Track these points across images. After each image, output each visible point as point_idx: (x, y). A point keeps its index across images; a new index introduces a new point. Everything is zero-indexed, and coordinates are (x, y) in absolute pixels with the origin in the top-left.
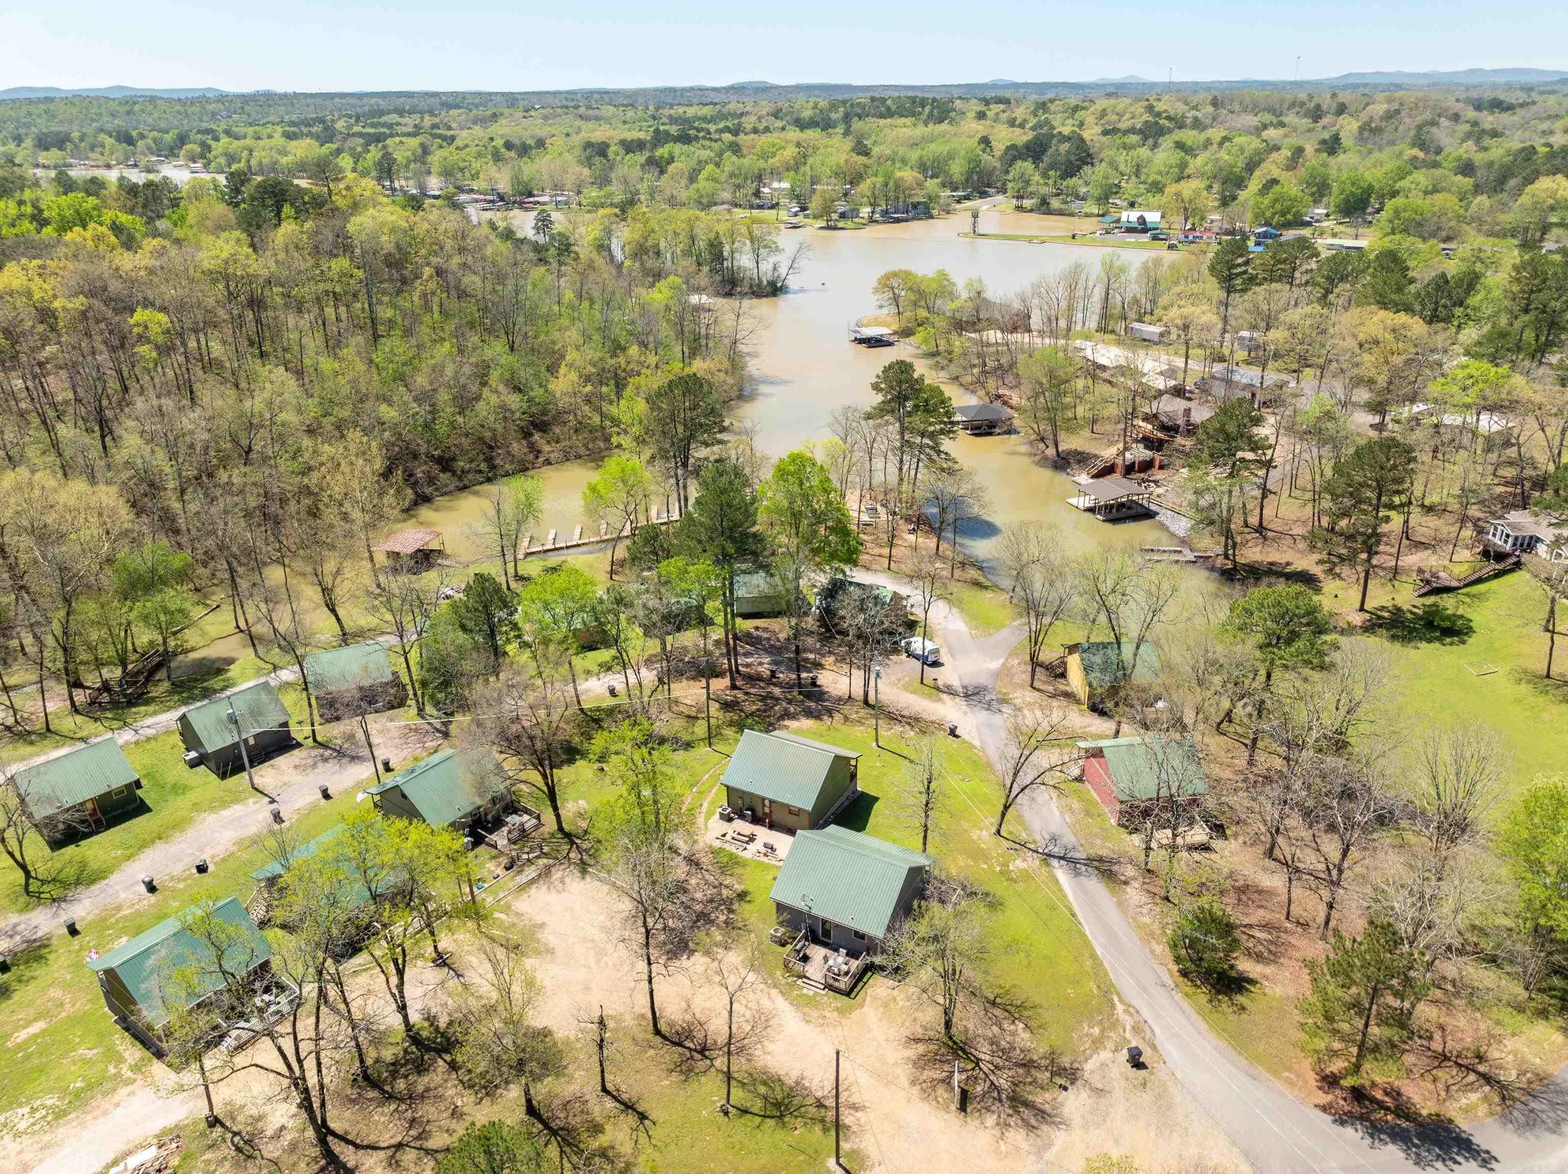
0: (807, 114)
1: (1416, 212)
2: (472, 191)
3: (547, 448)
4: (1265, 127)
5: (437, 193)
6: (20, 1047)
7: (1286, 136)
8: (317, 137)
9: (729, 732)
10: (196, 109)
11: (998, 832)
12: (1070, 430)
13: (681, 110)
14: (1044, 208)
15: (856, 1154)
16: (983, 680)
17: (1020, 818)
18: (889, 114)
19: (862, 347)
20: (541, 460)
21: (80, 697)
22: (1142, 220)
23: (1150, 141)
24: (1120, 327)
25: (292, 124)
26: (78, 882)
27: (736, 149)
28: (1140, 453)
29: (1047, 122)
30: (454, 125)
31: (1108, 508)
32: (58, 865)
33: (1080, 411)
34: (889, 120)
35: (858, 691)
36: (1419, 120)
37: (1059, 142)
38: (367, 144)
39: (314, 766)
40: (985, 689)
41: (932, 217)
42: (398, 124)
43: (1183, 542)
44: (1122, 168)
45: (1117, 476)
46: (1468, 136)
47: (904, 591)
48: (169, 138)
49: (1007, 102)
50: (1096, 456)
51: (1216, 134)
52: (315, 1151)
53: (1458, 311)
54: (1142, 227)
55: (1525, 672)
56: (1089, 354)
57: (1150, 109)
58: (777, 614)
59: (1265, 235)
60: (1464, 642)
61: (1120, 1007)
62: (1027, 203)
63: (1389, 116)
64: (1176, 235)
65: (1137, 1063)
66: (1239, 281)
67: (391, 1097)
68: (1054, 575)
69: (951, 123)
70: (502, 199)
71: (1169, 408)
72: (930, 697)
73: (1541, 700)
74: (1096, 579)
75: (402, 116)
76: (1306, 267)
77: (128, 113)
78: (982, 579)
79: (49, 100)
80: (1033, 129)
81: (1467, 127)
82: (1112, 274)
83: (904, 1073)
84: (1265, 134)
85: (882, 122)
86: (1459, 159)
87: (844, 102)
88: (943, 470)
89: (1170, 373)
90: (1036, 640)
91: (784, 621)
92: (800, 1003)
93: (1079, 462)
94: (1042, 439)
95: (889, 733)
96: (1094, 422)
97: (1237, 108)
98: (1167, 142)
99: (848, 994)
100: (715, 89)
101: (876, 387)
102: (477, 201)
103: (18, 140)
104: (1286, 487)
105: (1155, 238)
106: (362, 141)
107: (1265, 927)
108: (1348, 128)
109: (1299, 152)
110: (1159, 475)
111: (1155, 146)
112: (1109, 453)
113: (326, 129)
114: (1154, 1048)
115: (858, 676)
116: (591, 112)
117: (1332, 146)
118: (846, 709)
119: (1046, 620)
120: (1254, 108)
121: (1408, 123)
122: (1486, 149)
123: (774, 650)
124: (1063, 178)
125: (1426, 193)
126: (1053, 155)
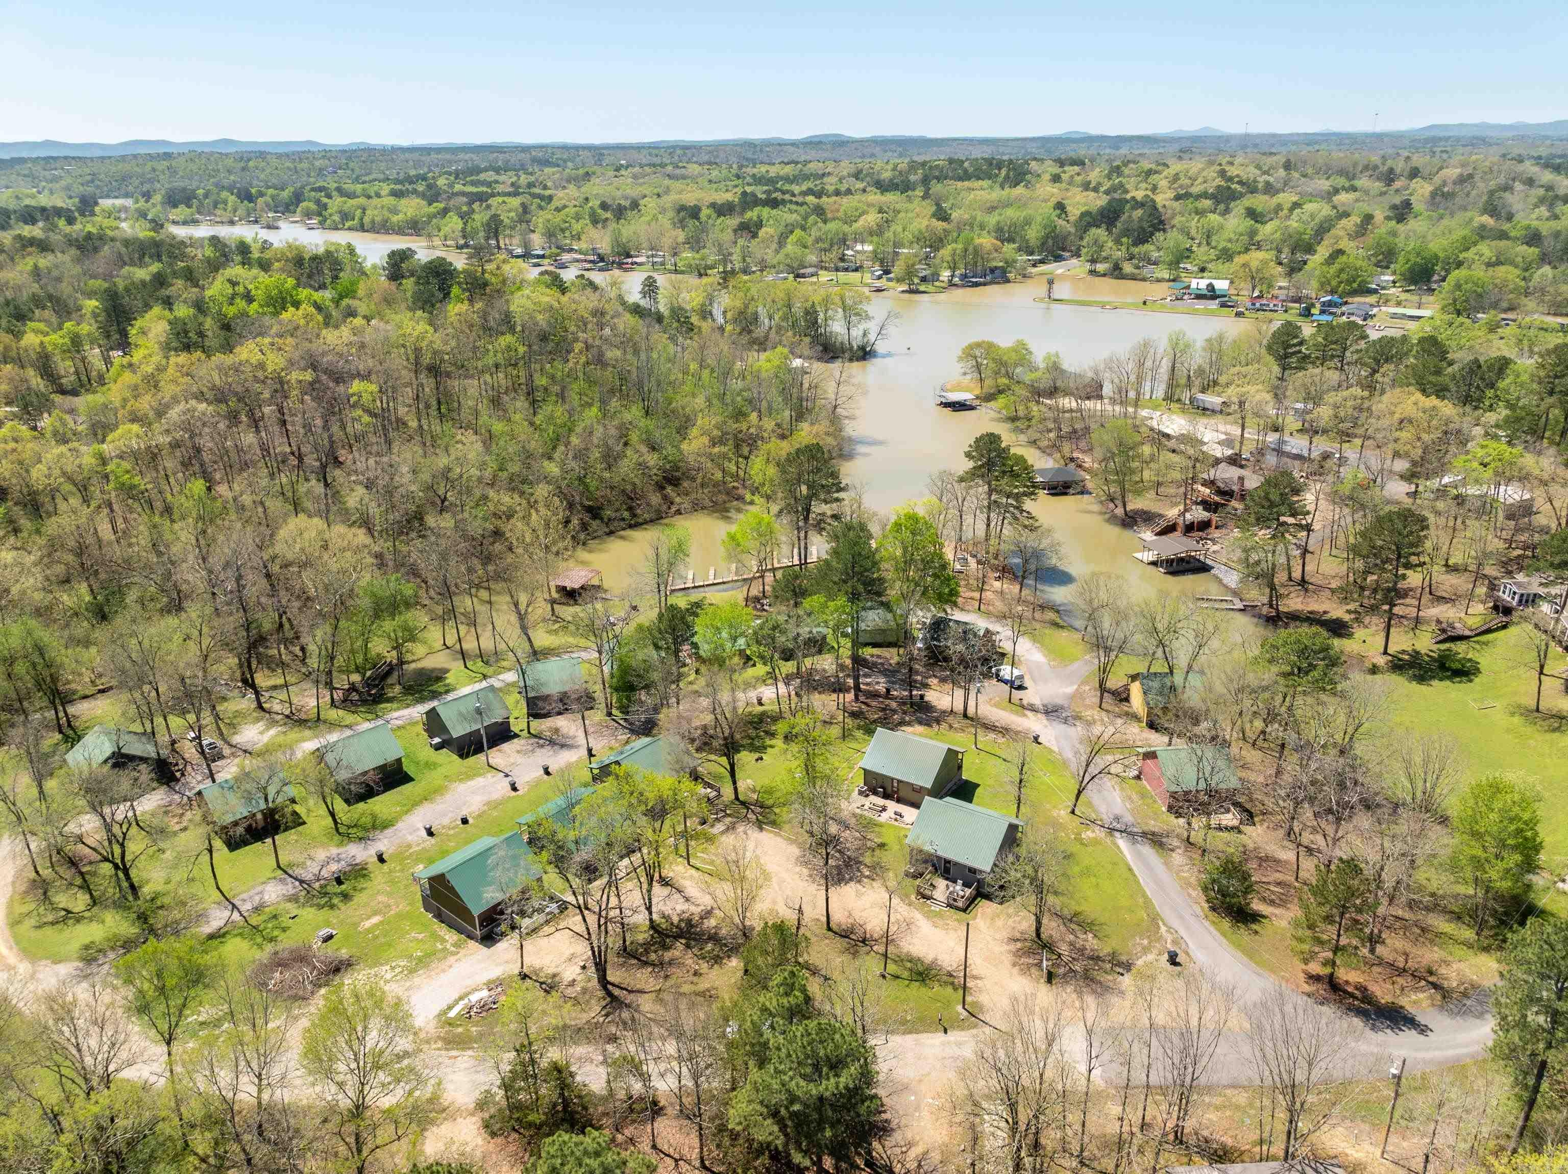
0: (886, 175)
1: (1476, 285)
2: (571, 250)
3: (678, 500)
4: (1336, 191)
5: (541, 253)
6: (368, 931)
7: (1357, 200)
8: (423, 196)
9: (859, 734)
10: (305, 165)
11: (1073, 812)
12: (1138, 493)
13: (763, 169)
14: (1116, 272)
15: (975, 1004)
16: (1059, 701)
17: (1090, 804)
18: (966, 177)
19: (947, 411)
20: (674, 509)
21: (338, 695)
22: (1211, 287)
23: (1222, 207)
24: (1186, 396)
25: (397, 181)
26: (374, 827)
27: (819, 211)
28: (1198, 514)
29: (1121, 185)
30: (549, 184)
31: (1169, 562)
32: (356, 816)
33: (1146, 474)
34: (966, 183)
35: (959, 706)
36: (1493, 184)
37: (1134, 208)
38: (470, 204)
39: (533, 751)
40: (1062, 708)
41: (1008, 281)
42: (497, 182)
43: (1235, 593)
44: (1193, 232)
45: (1177, 534)
46: (1542, 201)
47: (995, 627)
48: (286, 194)
49: (1081, 163)
50: (1161, 516)
51: (1286, 198)
52: (601, 993)
53: (1490, 393)
54: (1211, 294)
55: (1519, 706)
56: (1154, 424)
57: (1222, 173)
58: (890, 645)
59: (1330, 304)
60: (1471, 681)
61: (1163, 929)
62: (1101, 267)
63: (1462, 180)
64: (1244, 300)
65: (1173, 960)
66: (1294, 359)
67: (646, 964)
68: (1120, 617)
69: (1026, 186)
70: (602, 259)
71: (1227, 475)
72: (1017, 713)
73: (1529, 730)
74: (1153, 620)
75: (498, 173)
76: (1355, 347)
77: (243, 169)
78: (1058, 620)
79: (168, 156)
80: (1107, 192)
81: (1541, 192)
82: (1179, 348)
83: (1008, 959)
84: (1337, 199)
85: (959, 184)
86: (1528, 227)
87: (924, 164)
88: (1026, 527)
89: (1228, 443)
90: (1104, 670)
91: (894, 651)
92: (929, 915)
93: (1145, 520)
94: (1112, 500)
95: (986, 739)
96: (1159, 484)
97: (1310, 171)
98: (1238, 208)
99: (964, 910)
100: (794, 144)
101: (968, 455)
102: (577, 261)
103: (147, 196)
104: (1327, 546)
105: (1223, 305)
106: (465, 199)
107: (1279, 884)
108: (1420, 191)
109: (1368, 218)
110: (1216, 534)
111: (1227, 211)
112: (1172, 513)
113: (430, 187)
114: (1187, 954)
115: (959, 693)
116: (678, 171)
117: (1402, 212)
118: (950, 719)
119: (1113, 655)
120: (1327, 171)
121: (1482, 187)
122: (1556, 217)
123: (889, 673)
124: (1135, 244)
125: (1489, 265)
126: (1125, 222)
